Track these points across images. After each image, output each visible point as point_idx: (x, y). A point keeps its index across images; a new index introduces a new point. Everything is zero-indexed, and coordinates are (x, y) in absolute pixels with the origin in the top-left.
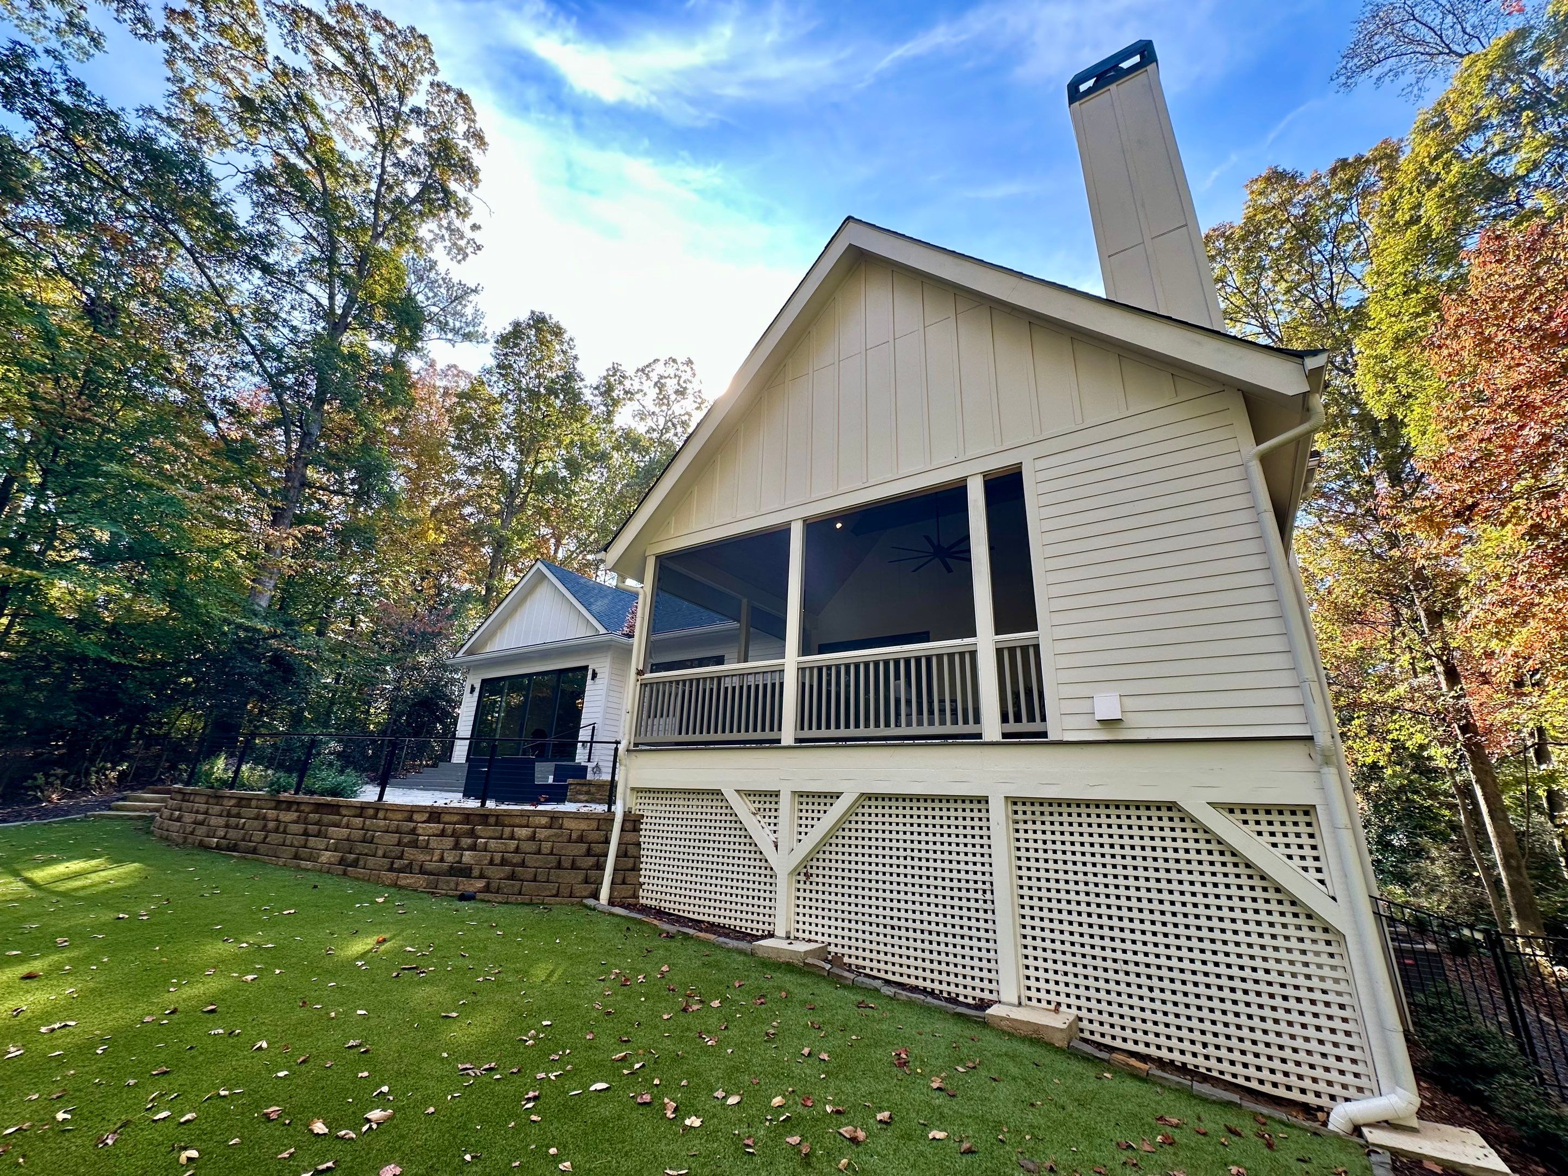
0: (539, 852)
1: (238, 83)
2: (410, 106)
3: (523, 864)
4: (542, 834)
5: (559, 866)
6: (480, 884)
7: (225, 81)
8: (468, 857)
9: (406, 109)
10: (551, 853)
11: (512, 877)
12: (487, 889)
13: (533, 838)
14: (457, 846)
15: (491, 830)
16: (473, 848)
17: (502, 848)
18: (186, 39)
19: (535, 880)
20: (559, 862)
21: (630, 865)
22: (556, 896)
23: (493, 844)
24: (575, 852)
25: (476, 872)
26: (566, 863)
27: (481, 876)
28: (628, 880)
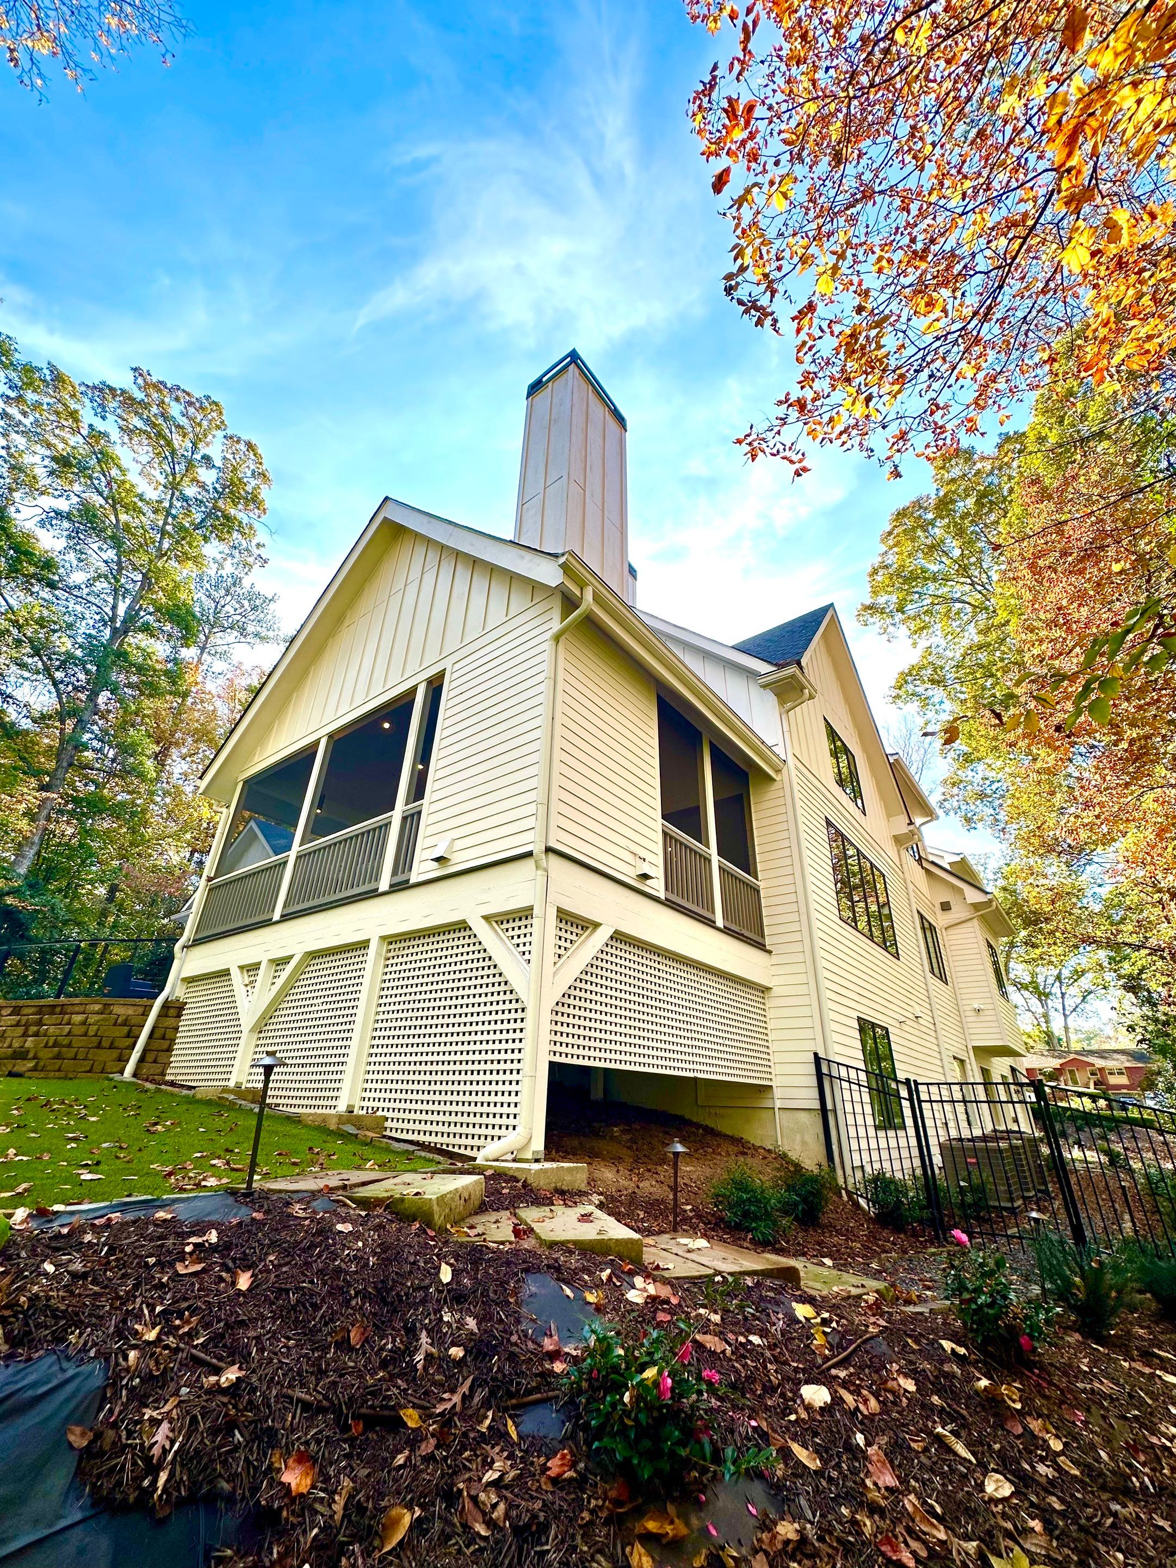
0: (86, 1035)
1: (60, 446)
2: (201, 453)
3: (69, 1046)
4: (93, 1019)
5: (99, 1046)
6: (31, 1064)
7: (49, 446)
8: (30, 1043)
9: (198, 456)
10: (96, 1035)
11: (58, 1057)
12: (35, 1069)
13: (84, 1023)
14: (25, 1035)
15: (55, 1018)
16: (36, 1034)
17: (58, 1032)
18: (19, 417)
19: (75, 1059)
20: (100, 1042)
21: (165, 1047)
22: (89, 1071)
23: (52, 1030)
24: (117, 1034)
25: (31, 1055)
26: (105, 1043)
27: (34, 1058)
28: (160, 1060)
